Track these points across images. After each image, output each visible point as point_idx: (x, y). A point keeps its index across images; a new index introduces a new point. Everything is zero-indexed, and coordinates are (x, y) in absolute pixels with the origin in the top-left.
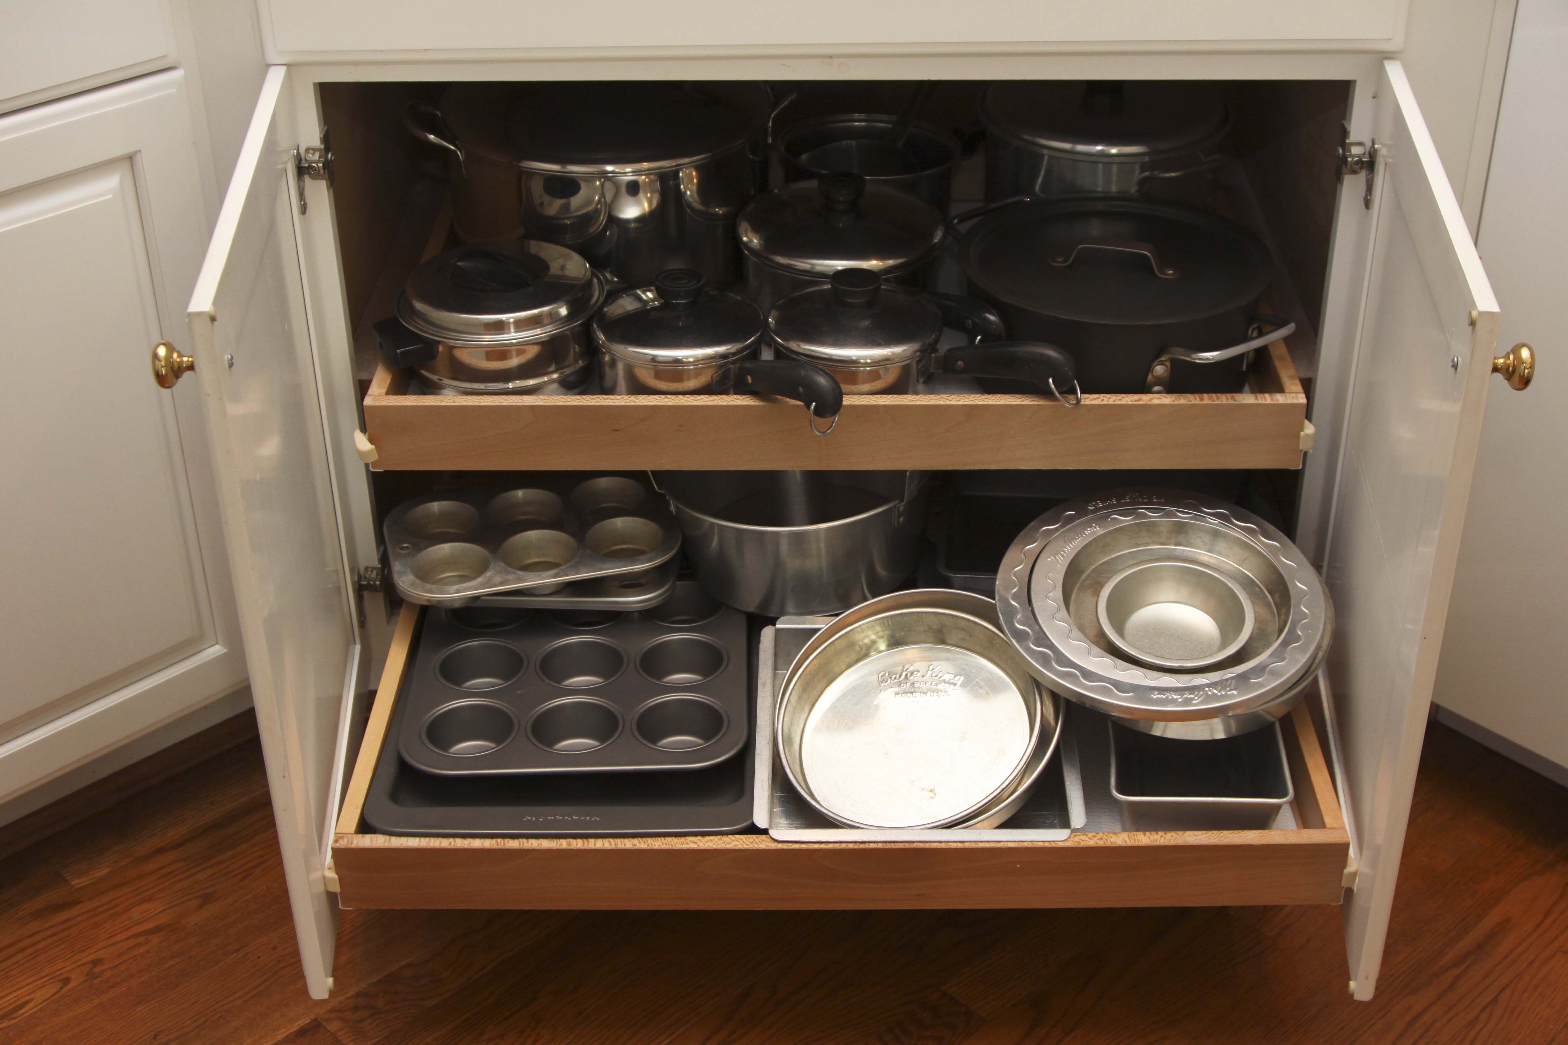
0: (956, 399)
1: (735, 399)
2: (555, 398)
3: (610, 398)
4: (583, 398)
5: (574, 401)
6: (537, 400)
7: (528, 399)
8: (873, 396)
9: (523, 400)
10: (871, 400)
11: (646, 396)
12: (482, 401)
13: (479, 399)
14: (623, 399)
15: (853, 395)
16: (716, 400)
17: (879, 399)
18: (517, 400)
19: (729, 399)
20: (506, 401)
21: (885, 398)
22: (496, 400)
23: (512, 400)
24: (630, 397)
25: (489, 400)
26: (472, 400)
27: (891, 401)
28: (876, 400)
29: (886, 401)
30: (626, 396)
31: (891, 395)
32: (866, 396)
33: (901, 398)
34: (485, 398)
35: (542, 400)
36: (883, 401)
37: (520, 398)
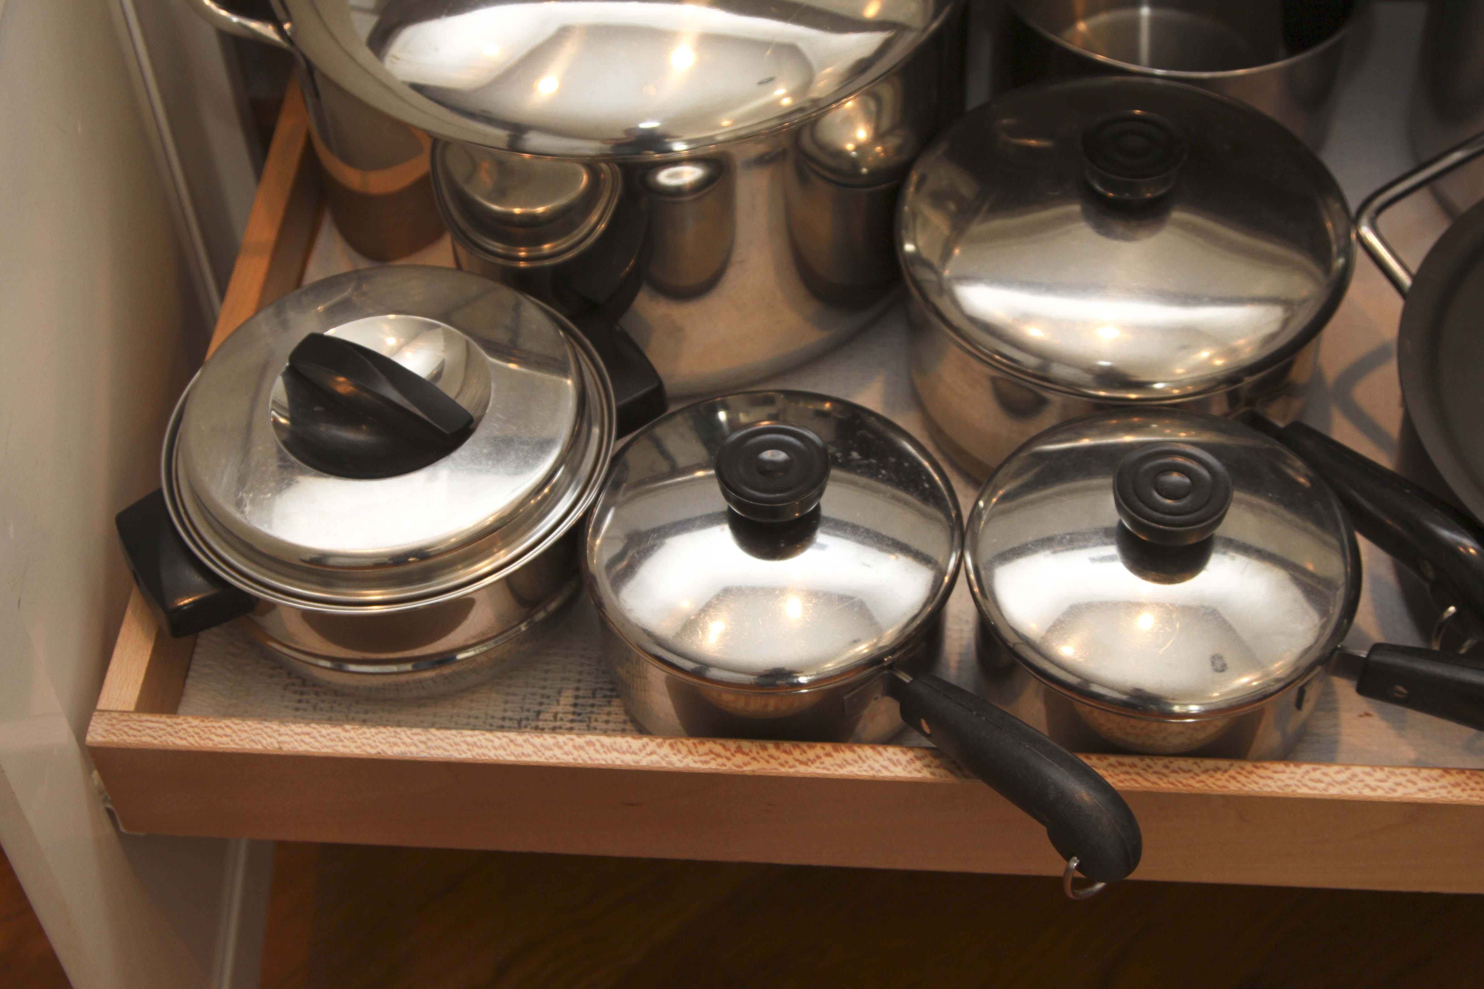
3: (617, 746)
4: (558, 743)
5: (540, 754)
6: (458, 747)
7: (439, 743)
8: (1195, 763)
9: (430, 744)
10: (1192, 778)
11: (696, 741)
12: (340, 744)
13: (333, 736)
14: (644, 752)
15: (1152, 760)
16: (849, 764)
17: (1211, 776)
18: (416, 746)
19: (878, 762)
20: (391, 746)
21: (1225, 771)
22: (370, 742)
23: (405, 743)
24: (661, 742)
25: (355, 742)
26: (320, 739)
27: (1239, 785)
28: (1203, 777)
29: (1227, 784)
30: (652, 741)
31: (1237, 764)
32: (1181, 763)
33: (1261, 772)
34: (347, 735)
35: (471, 747)
36: (1219, 783)
37: (423, 738)
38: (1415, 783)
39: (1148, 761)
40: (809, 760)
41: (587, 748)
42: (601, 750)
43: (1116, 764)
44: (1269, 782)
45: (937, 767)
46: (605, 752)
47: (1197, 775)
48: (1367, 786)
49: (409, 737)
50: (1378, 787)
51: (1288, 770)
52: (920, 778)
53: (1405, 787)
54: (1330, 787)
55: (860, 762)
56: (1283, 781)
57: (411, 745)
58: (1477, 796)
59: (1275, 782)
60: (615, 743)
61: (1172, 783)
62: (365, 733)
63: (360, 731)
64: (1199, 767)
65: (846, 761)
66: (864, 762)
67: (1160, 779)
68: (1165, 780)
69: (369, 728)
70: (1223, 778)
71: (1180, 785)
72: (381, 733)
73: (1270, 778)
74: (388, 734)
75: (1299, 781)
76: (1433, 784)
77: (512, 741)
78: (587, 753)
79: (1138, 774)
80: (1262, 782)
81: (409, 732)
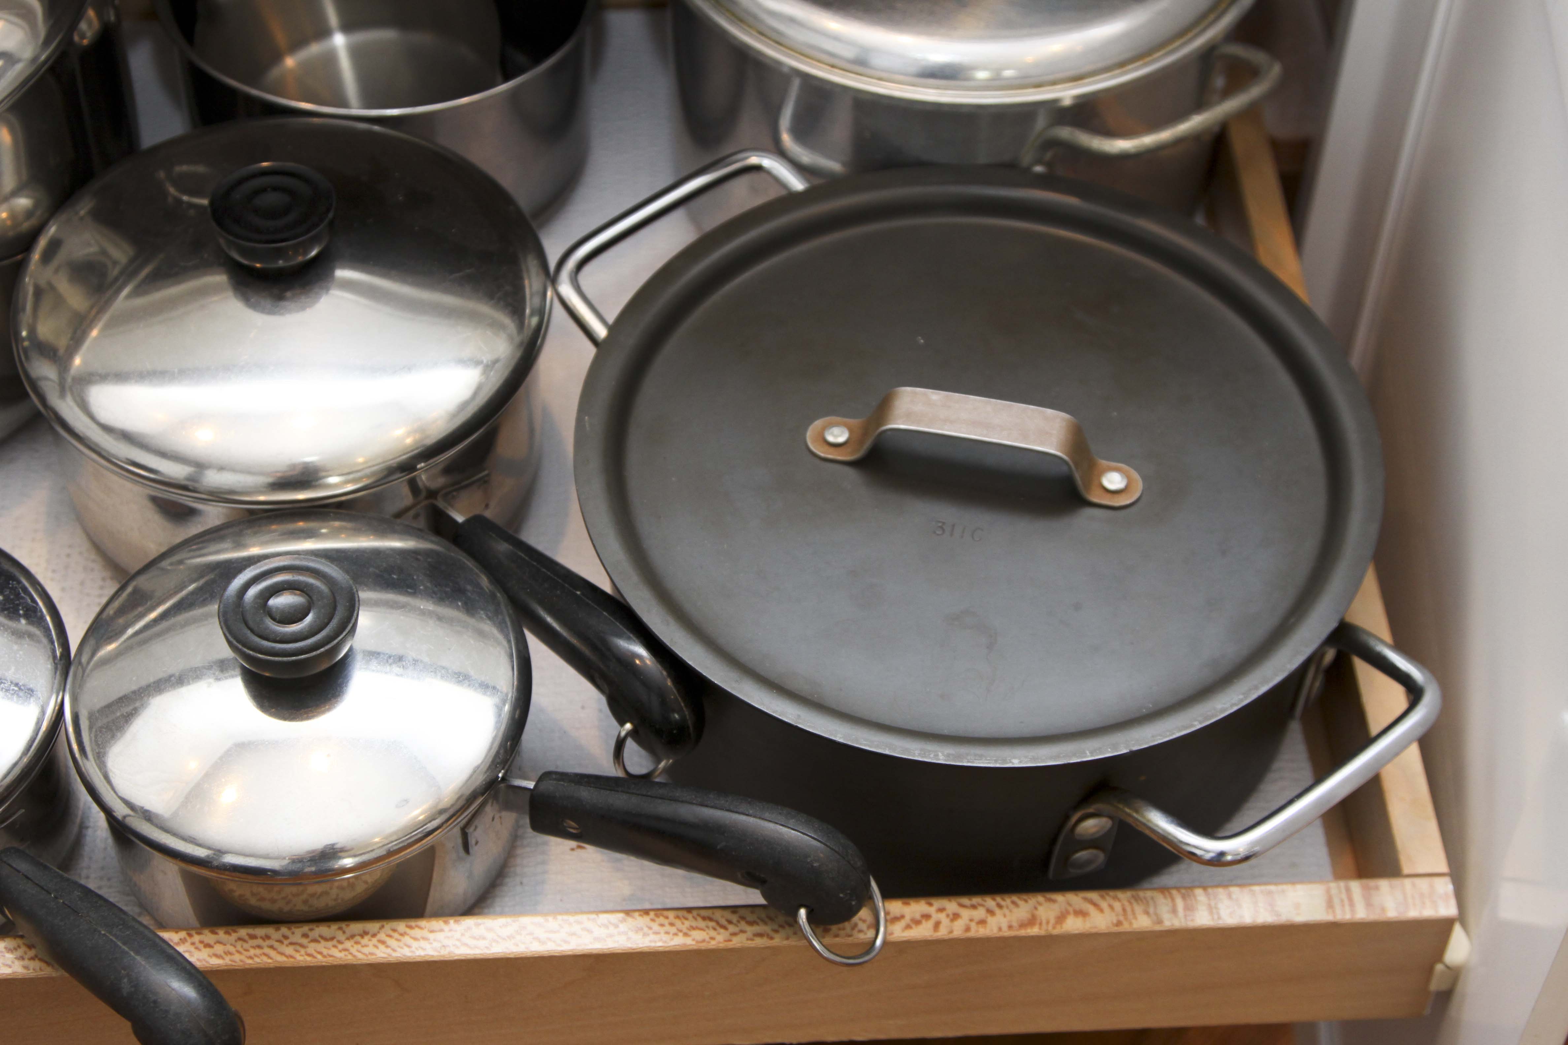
8: (340, 928)
10: (335, 946)
15: (289, 929)
17: (357, 943)
21: (374, 935)
27: (389, 951)
28: (348, 944)
29: (374, 950)
31: (389, 925)
32: (323, 930)
33: (416, 932)
36: (366, 950)
38: (590, 931)
39: (284, 930)
43: (247, 938)
44: (423, 943)
45: (32, 959)
47: (340, 942)
48: (537, 939)
52: (9, 974)
54: (494, 944)
56: (439, 941)
58: (661, 940)
59: (431, 943)
61: (309, 955)
64: (344, 932)
67: (297, 951)
68: (303, 951)
70: (371, 944)
71: (319, 957)
73: (424, 939)
75: (458, 940)
79: (272, 947)
80: (415, 944)
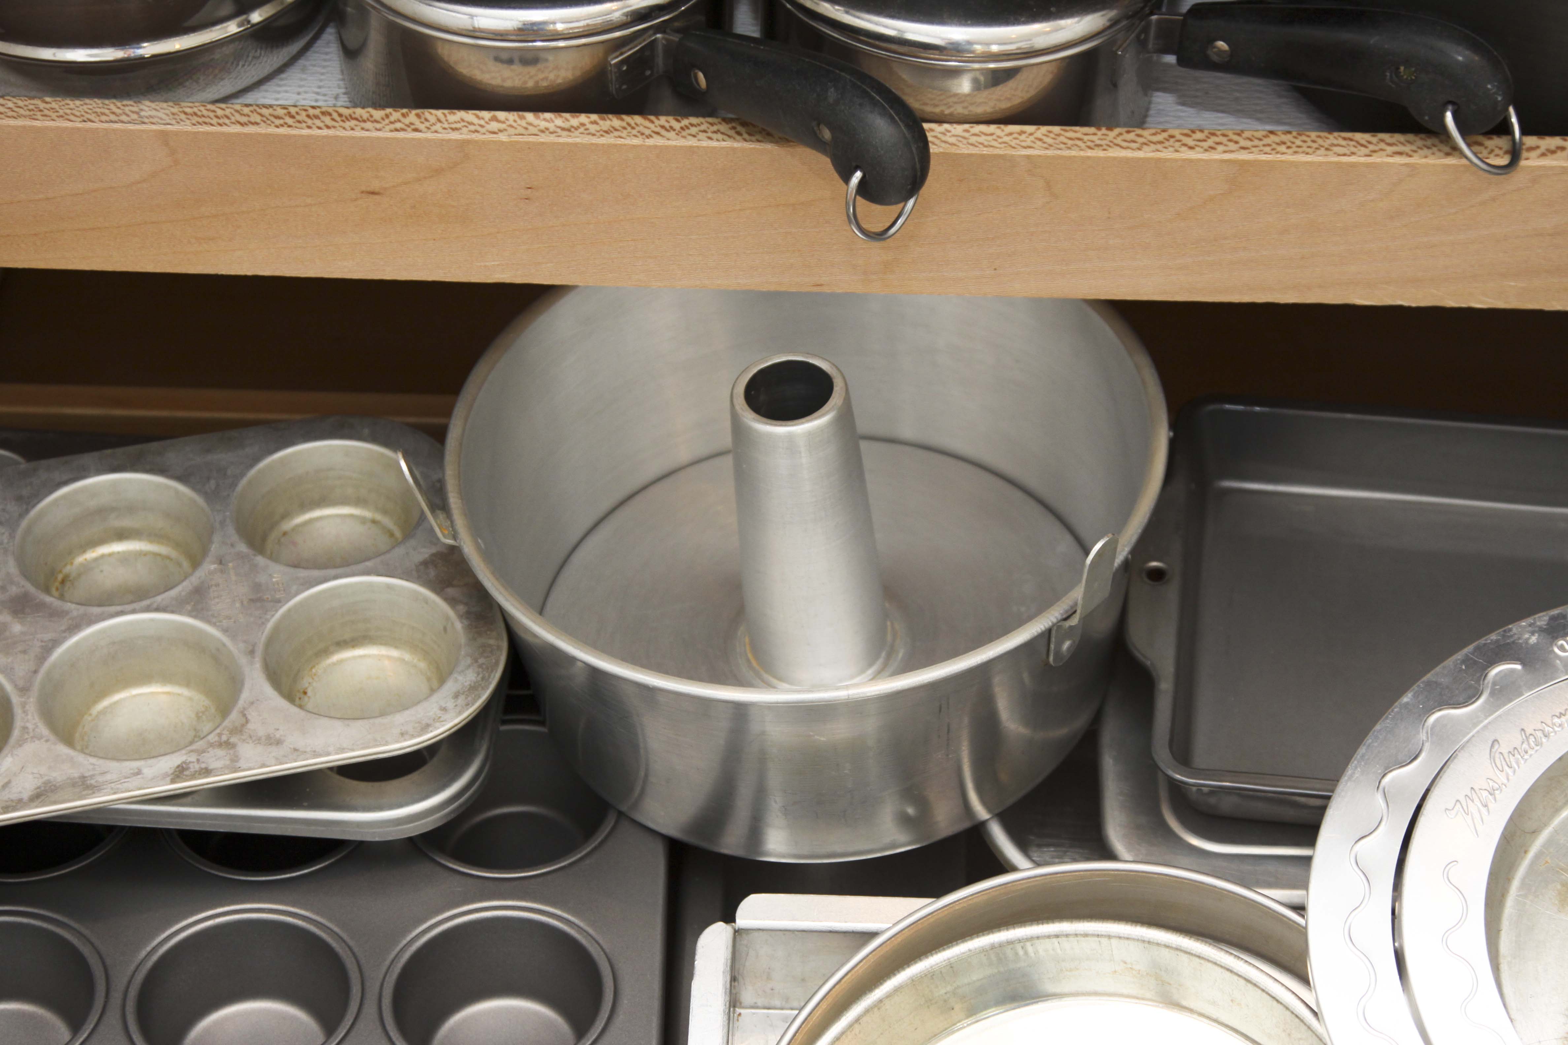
0: (1205, 145)
1: (663, 127)
2: (220, 112)
3: (357, 116)
4: (289, 113)
5: (269, 122)
6: (176, 117)
7: (153, 113)
8: (999, 128)
9: (143, 114)
10: (994, 140)
11: (446, 111)
12: (39, 113)
13: (31, 107)
14: (387, 121)
16: (616, 130)
17: (1015, 138)
18: (128, 115)
19: (648, 128)
20: (99, 116)
21: (1031, 134)
22: (74, 112)
23: (113, 113)
24: (407, 113)
25: (57, 112)
26: (16, 109)
30: (395, 111)
33: (1070, 133)
34: (48, 106)
35: (190, 117)
37: (135, 109)
40: (572, 127)
41: (323, 118)
42: (338, 119)
46: (343, 121)
47: (1000, 137)
49: (119, 108)
50: (1196, 145)
51: (1099, 133)
53: (1226, 145)
55: (629, 129)
56: (1092, 141)
57: (121, 115)
60: (354, 113)
61: (971, 144)
62: (68, 104)
63: (63, 103)
64: (1003, 131)
65: (613, 127)
66: (633, 128)
68: (965, 141)
69: (72, 100)
72: (86, 104)
74: (95, 105)
76: (1256, 142)
77: (237, 111)
78: (323, 122)
81: (119, 104)
